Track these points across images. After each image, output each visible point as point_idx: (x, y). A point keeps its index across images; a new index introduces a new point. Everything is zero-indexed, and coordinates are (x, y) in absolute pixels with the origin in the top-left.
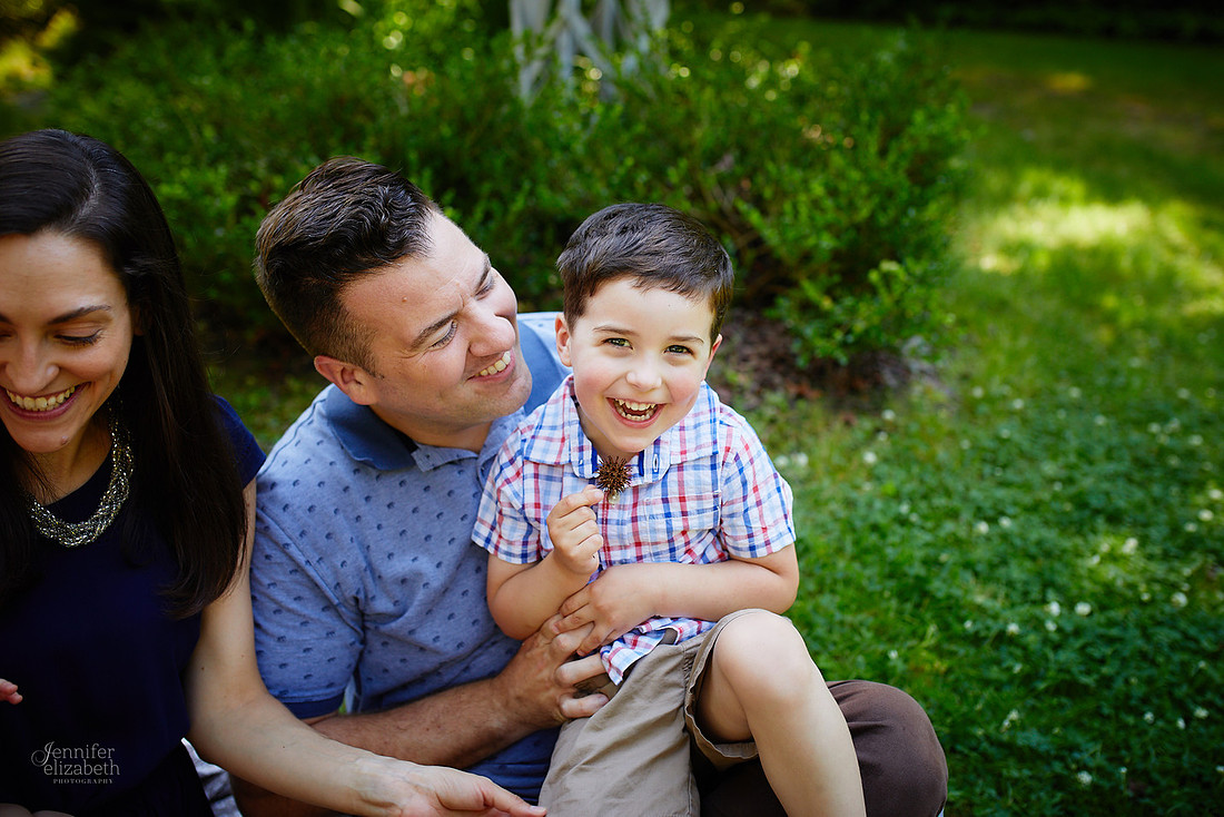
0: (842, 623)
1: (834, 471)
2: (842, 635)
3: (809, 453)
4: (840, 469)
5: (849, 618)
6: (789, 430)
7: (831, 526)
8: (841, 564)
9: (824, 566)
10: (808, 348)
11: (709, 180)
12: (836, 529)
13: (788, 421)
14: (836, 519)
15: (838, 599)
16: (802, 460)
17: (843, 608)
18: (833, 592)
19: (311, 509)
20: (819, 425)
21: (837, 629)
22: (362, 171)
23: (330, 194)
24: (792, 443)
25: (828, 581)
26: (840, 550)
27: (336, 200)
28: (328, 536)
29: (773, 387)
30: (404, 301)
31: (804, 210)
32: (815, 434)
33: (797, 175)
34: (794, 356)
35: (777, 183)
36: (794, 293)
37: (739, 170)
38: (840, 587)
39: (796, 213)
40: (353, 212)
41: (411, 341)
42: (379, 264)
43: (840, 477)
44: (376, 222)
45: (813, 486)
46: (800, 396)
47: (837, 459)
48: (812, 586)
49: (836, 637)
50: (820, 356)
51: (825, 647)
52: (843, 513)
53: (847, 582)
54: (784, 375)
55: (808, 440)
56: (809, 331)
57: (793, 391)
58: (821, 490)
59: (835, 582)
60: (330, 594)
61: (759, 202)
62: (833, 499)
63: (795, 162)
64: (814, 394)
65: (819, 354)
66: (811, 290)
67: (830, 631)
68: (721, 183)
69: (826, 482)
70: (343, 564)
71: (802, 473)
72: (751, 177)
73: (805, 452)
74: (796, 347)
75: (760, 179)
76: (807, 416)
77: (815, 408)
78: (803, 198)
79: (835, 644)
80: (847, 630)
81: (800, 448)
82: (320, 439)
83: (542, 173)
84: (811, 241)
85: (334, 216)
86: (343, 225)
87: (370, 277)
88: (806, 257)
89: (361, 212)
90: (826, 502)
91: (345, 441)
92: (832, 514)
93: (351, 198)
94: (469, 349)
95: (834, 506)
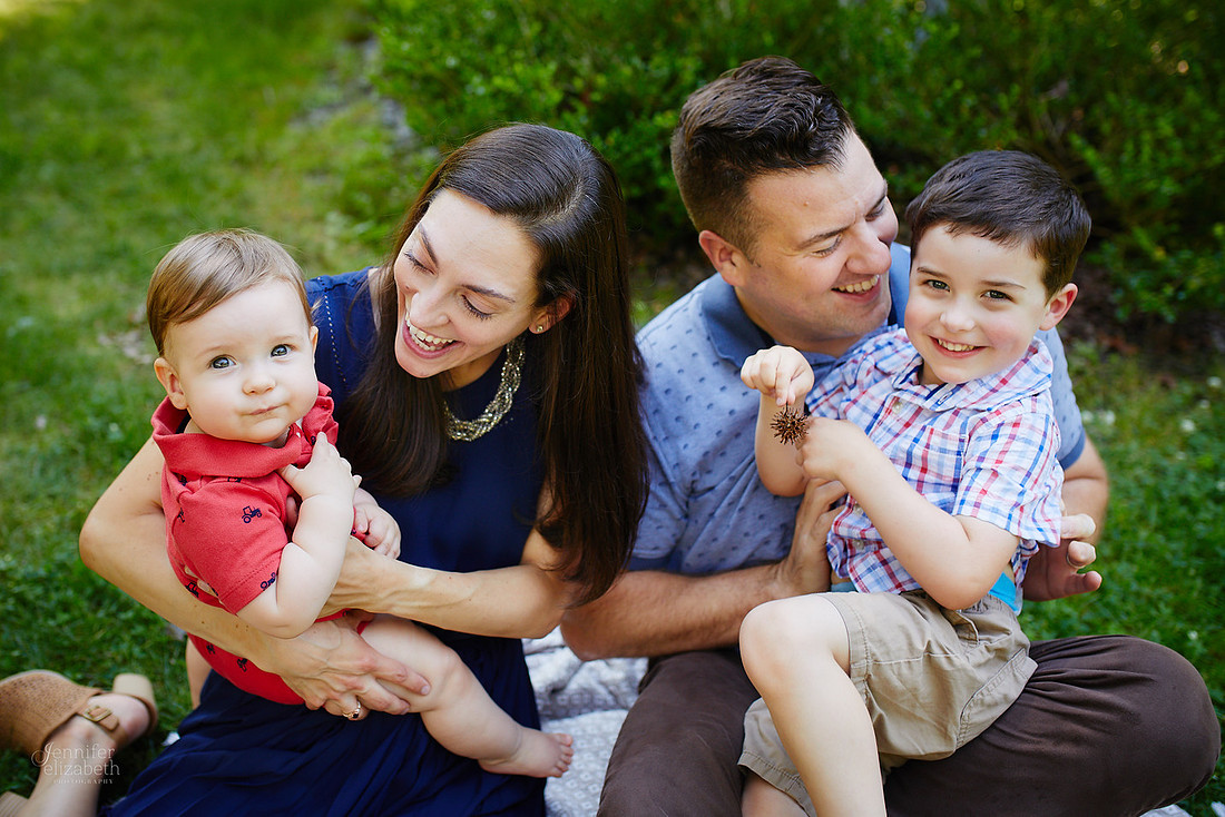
0: (1138, 595)
1: (1143, 434)
2: (1137, 607)
3: (1118, 411)
4: (1149, 433)
5: (1147, 590)
6: (1096, 384)
7: (1134, 491)
8: (1143, 534)
9: (1124, 532)
10: (1131, 299)
11: (1040, 107)
12: (1140, 497)
13: (1097, 375)
14: (1141, 485)
15: (1135, 569)
16: (1109, 418)
17: (1140, 579)
18: (1130, 560)
19: (667, 391)
20: (1132, 383)
21: (1131, 599)
22: (795, 76)
23: (763, 89)
24: (1099, 399)
25: (1127, 548)
26: (1142, 518)
27: (769, 97)
28: (677, 419)
29: (1084, 338)
30: (805, 205)
31: (1147, 151)
32: (1125, 392)
33: (1142, 110)
34: (1113, 307)
35: (1116, 117)
36: (1121, 239)
37: (1073, 98)
38: (1139, 557)
39: (1138, 152)
40: (785, 114)
41: (800, 241)
42: (793, 166)
43: (1150, 441)
44: (803, 128)
45: (1119, 447)
46: (1113, 350)
47: (1148, 422)
48: (1107, 551)
49: (1129, 607)
50: (1144, 310)
51: (1117, 616)
52: (1150, 480)
53: (1148, 553)
54: (1097, 325)
55: (1118, 398)
56: (1135, 282)
57: (1106, 343)
58: (1127, 453)
59: (1134, 550)
60: (669, 471)
61: (1093, 137)
62: (1139, 463)
63: (1140, 93)
64: (1130, 350)
65: (1144, 308)
66: (1143, 238)
67: (1124, 600)
68: (1052, 113)
69: (1134, 445)
70: (685, 446)
71: (1109, 432)
72: (1087, 108)
73: (1112, 410)
74: (1116, 297)
75: (1097, 111)
76: (1120, 372)
77: (1129, 366)
78: (1147, 137)
79: (1128, 614)
80: (1143, 602)
81: (1107, 404)
82: (690, 327)
83: (864, 90)
84: (1151, 185)
85: (765, 111)
86: (773, 124)
87: (781, 175)
88: (1142, 201)
89: (792, 115)
90: (1132, 466)
91: (713, 334)
92: (1138, 480)
93: (783, 100)
94: (846, 264)
95: (1139, 471)
